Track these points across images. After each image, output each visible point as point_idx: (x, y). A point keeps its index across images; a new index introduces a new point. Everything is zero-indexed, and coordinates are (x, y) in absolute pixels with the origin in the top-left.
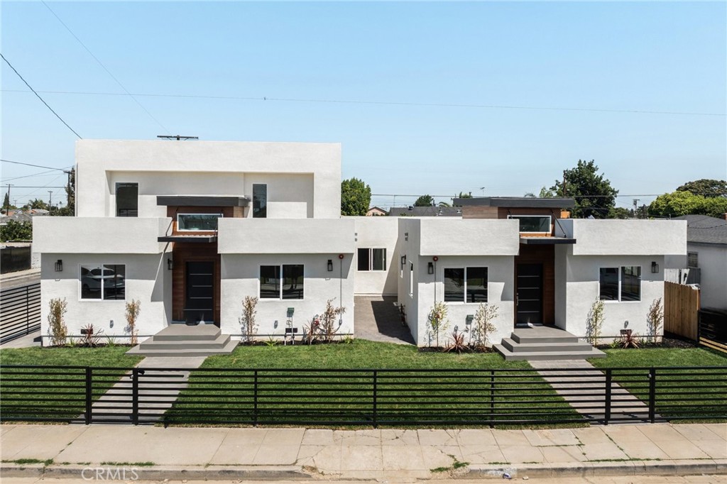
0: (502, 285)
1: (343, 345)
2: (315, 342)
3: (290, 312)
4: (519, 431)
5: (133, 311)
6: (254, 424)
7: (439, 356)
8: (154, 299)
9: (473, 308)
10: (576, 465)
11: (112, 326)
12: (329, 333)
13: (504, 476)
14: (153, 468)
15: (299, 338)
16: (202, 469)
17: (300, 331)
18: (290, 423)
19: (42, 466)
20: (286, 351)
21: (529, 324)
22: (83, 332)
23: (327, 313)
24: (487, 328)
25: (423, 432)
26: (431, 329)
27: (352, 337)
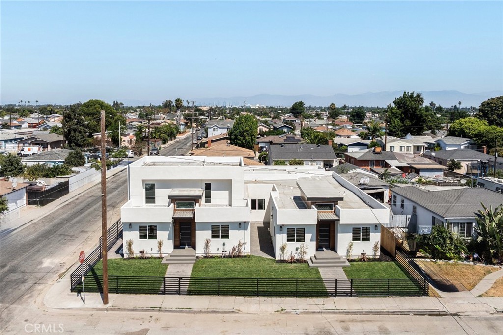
0: (311, 235)
1: (246, 259)
2: (234, 257)
3: (224, 244)
4: (305, 299)
5: (160, 244)
6: (218, 295)
7: (284, 265)
8: (169, 239)
9: (299, 244)
10: (319, 311)
11: (152, 250)
12: (240, 253)
13: (297, 314)
14: (191, 310)
15: (227, 255)
16: (206, 310)
17: (228, 252)
18: (230, 295)
19: (159, 309)
20: (223, 261)
21: (324, 249)
22: (140, 252)
23: (239, 245)
24: (304, 253)
25: (274, 299)
26: (281, 253)
27: (249, 254)
